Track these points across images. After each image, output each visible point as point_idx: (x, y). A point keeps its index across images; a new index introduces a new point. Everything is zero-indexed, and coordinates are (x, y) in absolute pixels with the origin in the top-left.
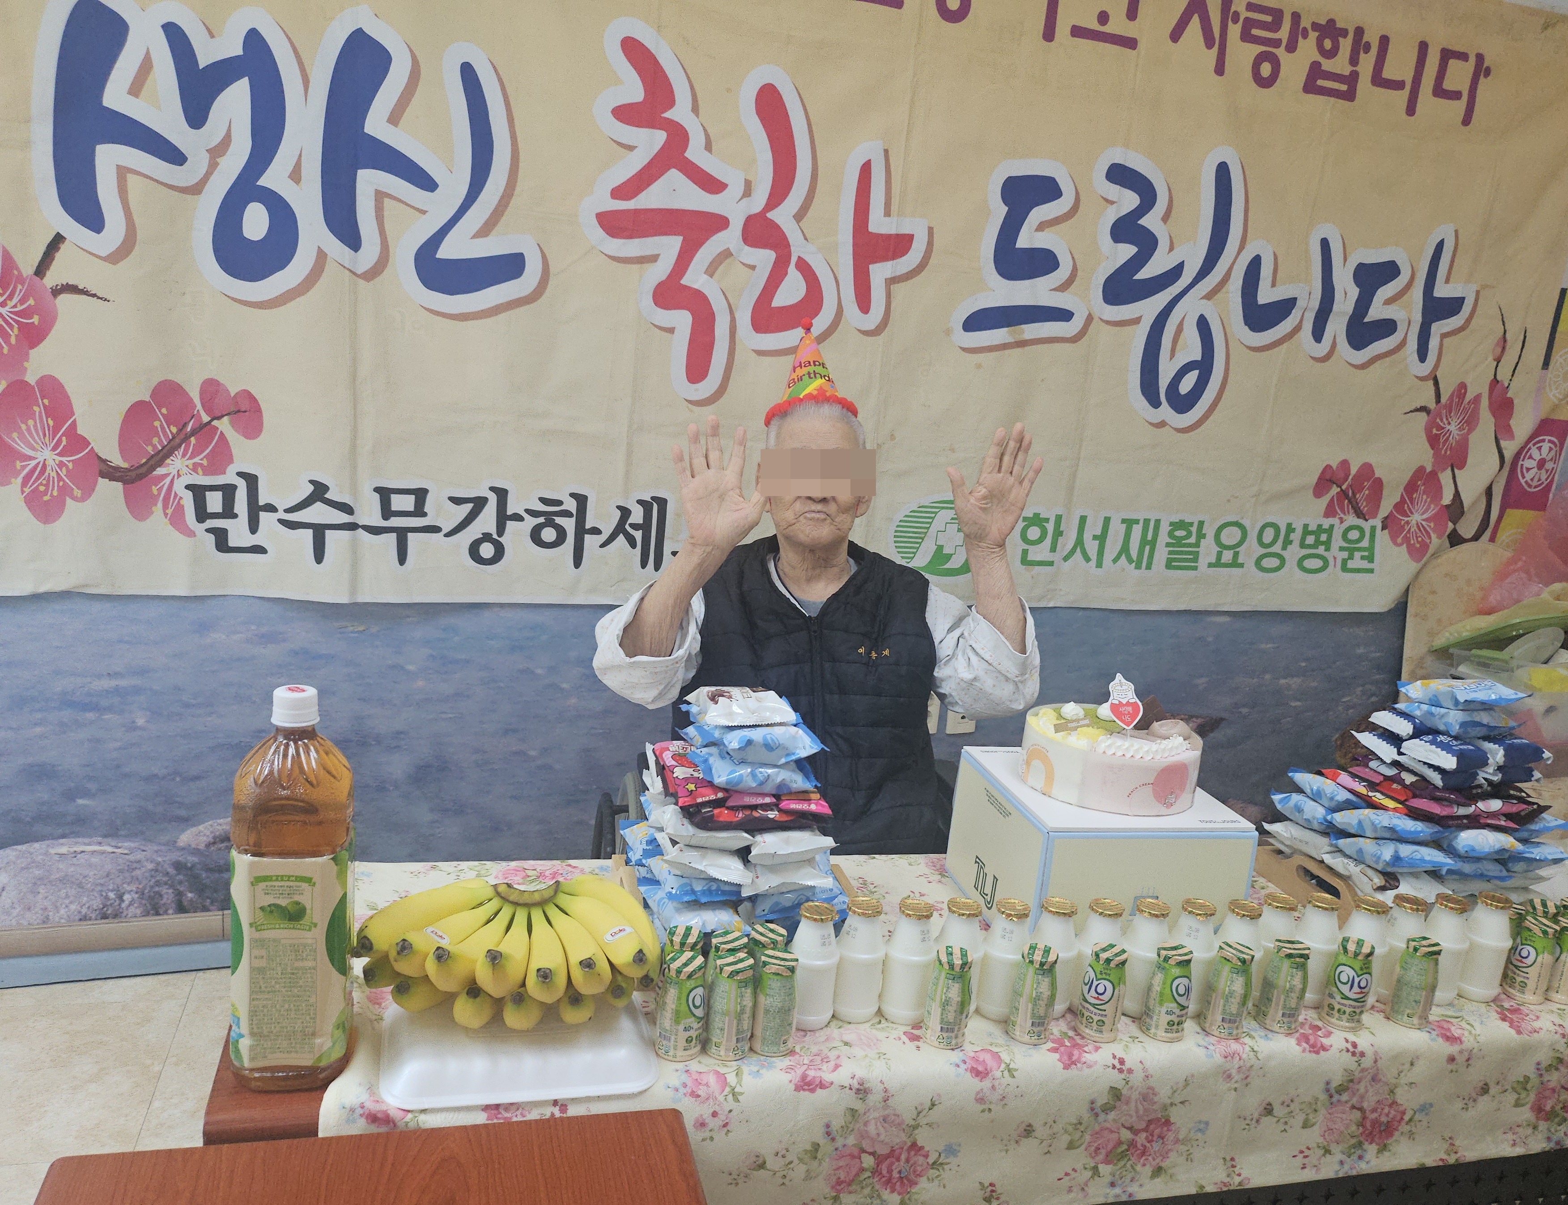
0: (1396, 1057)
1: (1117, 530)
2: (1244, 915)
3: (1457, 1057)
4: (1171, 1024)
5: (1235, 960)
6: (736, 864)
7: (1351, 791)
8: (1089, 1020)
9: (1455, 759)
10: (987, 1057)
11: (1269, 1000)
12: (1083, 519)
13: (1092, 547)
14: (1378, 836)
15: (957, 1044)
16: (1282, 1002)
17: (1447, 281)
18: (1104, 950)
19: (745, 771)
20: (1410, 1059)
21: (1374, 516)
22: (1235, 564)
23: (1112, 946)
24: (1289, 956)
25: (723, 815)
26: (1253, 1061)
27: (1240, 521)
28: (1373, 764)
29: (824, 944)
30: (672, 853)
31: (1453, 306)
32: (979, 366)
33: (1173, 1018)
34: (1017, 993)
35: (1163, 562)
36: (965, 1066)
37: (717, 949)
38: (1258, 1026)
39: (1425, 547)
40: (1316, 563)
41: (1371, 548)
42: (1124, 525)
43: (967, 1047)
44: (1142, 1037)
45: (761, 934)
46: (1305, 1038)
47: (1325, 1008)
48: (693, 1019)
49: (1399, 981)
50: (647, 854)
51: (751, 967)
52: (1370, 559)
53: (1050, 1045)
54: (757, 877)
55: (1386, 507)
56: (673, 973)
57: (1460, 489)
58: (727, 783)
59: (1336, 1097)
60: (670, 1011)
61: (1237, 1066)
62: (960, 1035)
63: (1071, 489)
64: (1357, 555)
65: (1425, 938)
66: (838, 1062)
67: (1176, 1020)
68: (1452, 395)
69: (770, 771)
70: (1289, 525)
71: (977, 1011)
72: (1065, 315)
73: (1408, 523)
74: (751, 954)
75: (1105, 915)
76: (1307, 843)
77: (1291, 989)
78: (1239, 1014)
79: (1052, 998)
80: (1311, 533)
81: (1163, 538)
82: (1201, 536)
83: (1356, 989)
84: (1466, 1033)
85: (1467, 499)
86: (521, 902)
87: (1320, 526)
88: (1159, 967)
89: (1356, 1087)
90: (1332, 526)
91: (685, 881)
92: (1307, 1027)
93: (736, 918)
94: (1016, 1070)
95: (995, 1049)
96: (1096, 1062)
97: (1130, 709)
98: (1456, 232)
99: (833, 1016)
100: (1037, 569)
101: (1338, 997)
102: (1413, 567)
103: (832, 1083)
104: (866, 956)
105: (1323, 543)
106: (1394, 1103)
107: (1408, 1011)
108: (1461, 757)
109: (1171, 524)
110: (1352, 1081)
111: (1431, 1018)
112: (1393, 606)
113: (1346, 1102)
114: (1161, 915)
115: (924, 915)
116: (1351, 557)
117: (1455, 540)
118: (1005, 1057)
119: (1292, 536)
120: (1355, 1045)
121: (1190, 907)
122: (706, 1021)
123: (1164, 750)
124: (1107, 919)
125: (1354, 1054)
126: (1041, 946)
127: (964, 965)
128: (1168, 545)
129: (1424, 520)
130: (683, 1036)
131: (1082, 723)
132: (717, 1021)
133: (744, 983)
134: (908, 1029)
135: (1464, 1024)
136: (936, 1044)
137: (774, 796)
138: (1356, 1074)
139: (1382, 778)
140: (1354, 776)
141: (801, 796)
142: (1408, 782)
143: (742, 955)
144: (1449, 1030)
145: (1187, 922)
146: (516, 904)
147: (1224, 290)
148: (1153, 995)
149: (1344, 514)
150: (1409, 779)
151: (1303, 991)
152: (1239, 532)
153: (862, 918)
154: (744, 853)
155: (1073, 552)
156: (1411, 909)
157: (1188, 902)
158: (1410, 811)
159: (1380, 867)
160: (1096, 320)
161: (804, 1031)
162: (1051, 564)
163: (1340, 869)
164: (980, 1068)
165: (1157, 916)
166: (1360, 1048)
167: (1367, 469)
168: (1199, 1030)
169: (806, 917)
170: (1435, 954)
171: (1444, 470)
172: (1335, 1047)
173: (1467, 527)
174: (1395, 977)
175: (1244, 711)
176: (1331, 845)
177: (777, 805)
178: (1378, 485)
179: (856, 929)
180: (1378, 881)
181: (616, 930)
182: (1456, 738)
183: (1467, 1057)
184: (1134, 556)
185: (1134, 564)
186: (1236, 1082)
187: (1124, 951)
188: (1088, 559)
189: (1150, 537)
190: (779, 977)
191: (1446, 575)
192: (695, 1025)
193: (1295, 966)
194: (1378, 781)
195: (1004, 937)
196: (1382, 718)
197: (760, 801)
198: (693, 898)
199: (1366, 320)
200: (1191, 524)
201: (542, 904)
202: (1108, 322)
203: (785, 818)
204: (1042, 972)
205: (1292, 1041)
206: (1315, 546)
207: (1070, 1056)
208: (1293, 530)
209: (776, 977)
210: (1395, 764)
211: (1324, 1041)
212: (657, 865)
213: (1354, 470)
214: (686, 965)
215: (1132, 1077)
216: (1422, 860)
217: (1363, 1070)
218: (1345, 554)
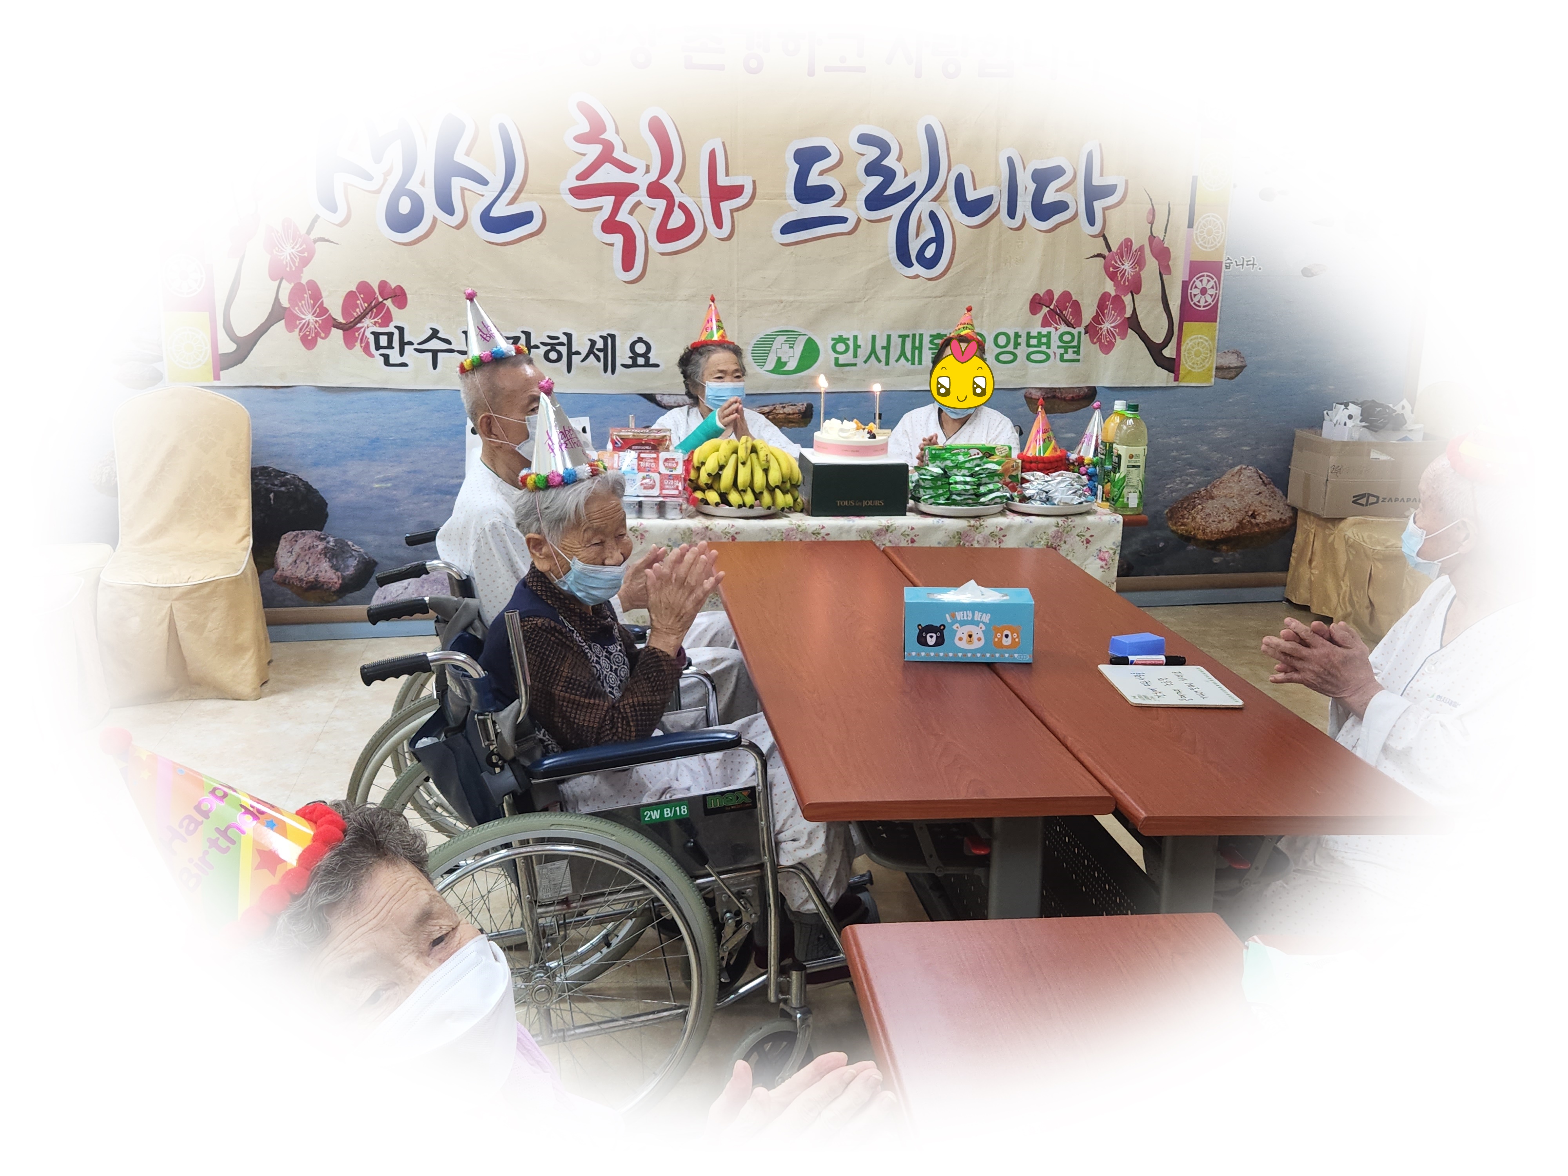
1: (895, 342)
12: (873, 337)
13: (882, 354)
17: (1101, 175)
21: (1080, 326)
31: (1109, 190)
32: (790, 253)
39: (1112, 344)
40: (1040, 357)
41: (1079, 346)
42: (901, 339)
52: (1078, 353)
55: (1086, 319)
57: (1136, 307)
64: (1070, 351)
68: (1121, 246)
70: (1016, 333)
72: (842, 220)
73: (1102, 329)
80: (1034, 337)
81: (927, 345)
87: (1039, 333)
90: (1049, 333)
98: (1100, 145)
100: (846, 368)
105: (1044, 344)
116: (1066, 352)
119: (1020, 340)
129: (1112, 327)
147: (945, 195)
149: (1057, 324)
155: (869, 357)
160: (862, 220)
162: (855, 365)
167: (1066, 295)
171: (1125, 295)
173: (1158, 336)
178: (1076, 306)
184: (909, 357)
188: (879, 361)
189: (917, 344)
199: (1044, 203)
202: (871, 221)
206: (1038, 346)
208: (1020, 336)
218: (1062, 351)
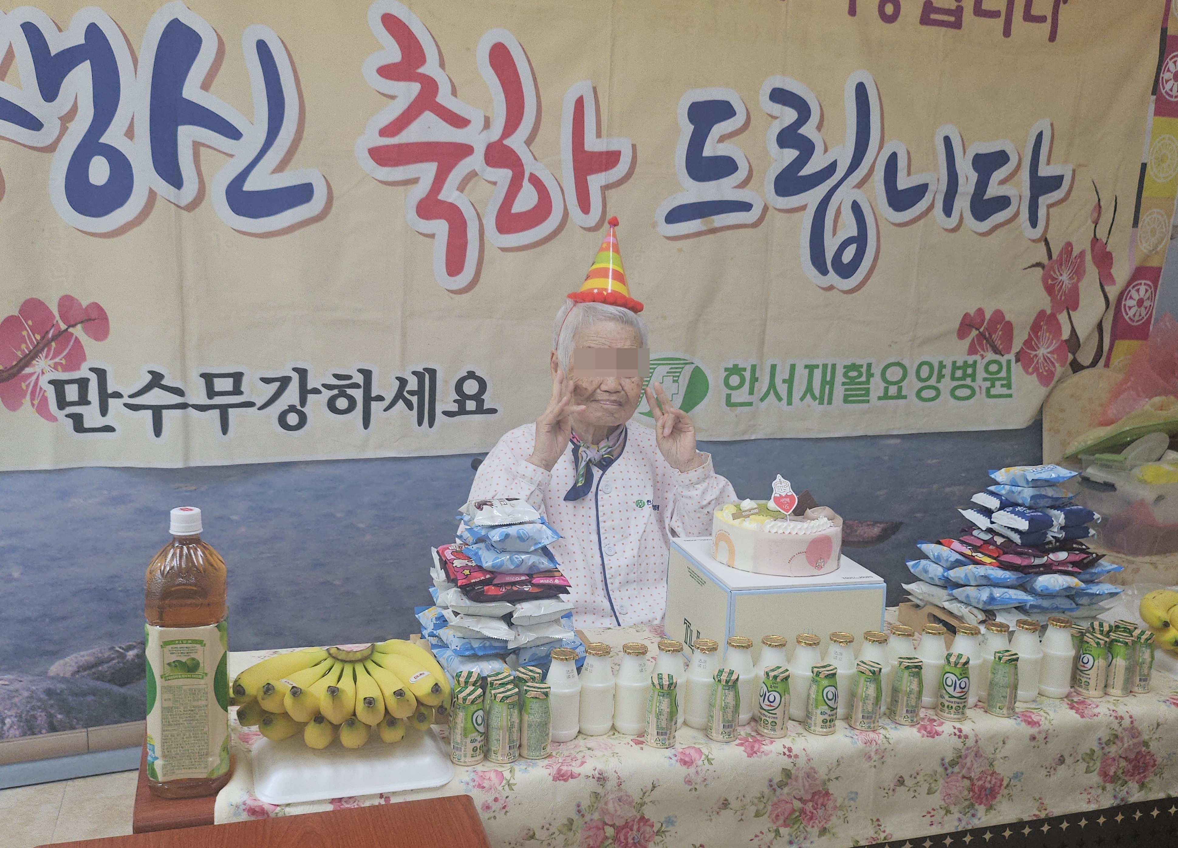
0: (992, 738)
1: (801, 374)
2: (874, 641)
3: (1037, 736)
4: (824, 721)
5: (868, 672)
6: (503, 626)
7: (961, 554)
8: (766, 723)
9: (1027, 522)
10: (692, 752)
11: (897, 701)
12: (773, 367)
13: (782, 389)
14: (979, 583)
15: (669, 744)
16: (905, 703)
17: (1048, 163)
18: (773, 670)
19: (506, 557)
20: (1002, 739)
21: (1009, 352)
22: (900, 396)
23: (779, 668)
24: (907, 668)
25: (491, 590)
26: (887, 745)
27: (900, 362)
28: (975, 533)
29: (569, 677)
30: (454, 621)
31: (1055, 182)
32: (680, 250)
33: (826, 717)
34: (711, 705)
35: (842, 398)
36: (676, 758)
37: (492, 684)
38: (890, 721)
39: (1051, 374)
40: (966, 392)
41: (1008, 378)
42: (808, 370)
43: (679, 748)
44: (805, 733)
45: (523, 673)
46: (925, 728)
47: (939, 707)
48: (477, 733)
49: (991, 683)
50: (437, 627)
51: (516, 694)
52: (1009, 386)
53: (738, 742)
54: (519, 635)
55: (1017, 344)
56: (461, 701)
57: (1075, 327)
58: (493, 566)
59: (950, 770)
60: (459, 729)
61: (875, 749)
62: (672, 737)
63: (762, 343)
64: (998, 384)
65: (1008, 651)
66: (584, 760)
67: (828, 718)
68: (1061, 251)
69: (523, 557)
70: (941, 363)
71: (685, 723)
72: (746, 207)
73: (1036, 356)
74: (516, 686)
75: (773, 646)
76: (933, 595)
77: (911, 692)
78: (874, 712)
79: (737, 707)
80: (959, 368)
81: (839, 378)
82: (870, 375)
83: (958, 689)
84: (1043, 719)
85: (1082, 334)
86: (348, 659)
87: (965, 362)
88: (814, 681)
89: (964, 761)
90: (975, 362)
91: (467, 640)
92: (926, 720)
93: (505, 666)
94: (713, 759)
95: (697, 746)
96: (771, 751)
97: (788, 500)
98: (1052, 125)
99: (579, 732)
100: (739, 409)
101: (947, 697)
102: (1043, 391)
103: (579, 774)
104: (600, 685)
105: (969, 376)
106: (994, 772)
107: (999, 705)
108: (1031, 520)
109: (845, 367)
110: (960, 757)
111: (1017, 710)
112: (1030, 423)
113: (959, 773)
114: (813, 643)
115: (640, 652)
116: (993, 386)
117: (1076, 367)
118: (705, 751)
119: (944, 371)
120: (960, 731)
121: (835, 638)
122: (486, 735)
123: (813, 527)
124: (775, 649)
125: (960, 737)
126: (727, 670)
127: (670, 686)
128: (844, 384)
129: (1048, 353)
130: (470, 746)
131: (752, 512)
132: (494, 735)
133: (512, 705)
134: (635, 737)
135: (1042, 713)
136: (655, 745)
137: (528, 575)
138: (963, 751)
139: (982, 542)
140: (963, 542)
141: (547, 574)
142: (998, 543)
143: (510, 687)
144: (1030, 717)
145: (834, 648)
146: (344, 661)
147: (870, 180)
148: (811, 702)
149: (984, 351)
150: (999, 540)
151: (920, 693)
152: (901, 371)
153: (596, 657)
154: (508, 619)
155: (767, 394)
156: (997, 630)
157: (834, 634)
158: (1001, 564)
159: (980, 606)
160: (770, 208)
161: (558, 742)
162: (750, 404)
163: (956, 612)
164: (687, 759)
165: (810, 645)
166: (964, 733)
167: (998, 315)
168: (847, 726)
169: (555, 658)
170: (1014, 660)
171: (1061, 312)
172: (945, 732)
173: (1085, 357)
174: (989, 681)
175: (919, 515)
176: (949, 595)
177: (530, 582)
178: (1009, 327)
179: (592, 666)
180: (981, 617)
181: (418, 674)
182: (1030, 508)
183: (1044, 737)
184: (817, 395)
185: (817, 401)
186: (875, 761)
187: (787, 670)
188: (780, 399)
189: (828, 379)
190: (537, 700)
191: (1072, 396)
192: (479, 738)
193: (911, 674)
194: (979, 545)
195: (700, 666)
196: (981, 498)
197: (517, 579)
198: (473, 652)
199: (986, 197)
200: (862, 366)
201: (362, 660)
202: (780, 210)
203: (536, 590)
204: (727, 688)
205: (915, 730)
206: (963, 378)
207: (752, 747)
208: (945, 367)
209: (535, 700)
210: (990, 531)
211: (938, 728)
212: (445, 634)
213: (988, 316)
214: (469, 694)
215: (798, 761)
216: (1010, 599)
217: (968, 749)
218: (988, 384)
